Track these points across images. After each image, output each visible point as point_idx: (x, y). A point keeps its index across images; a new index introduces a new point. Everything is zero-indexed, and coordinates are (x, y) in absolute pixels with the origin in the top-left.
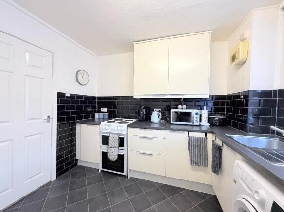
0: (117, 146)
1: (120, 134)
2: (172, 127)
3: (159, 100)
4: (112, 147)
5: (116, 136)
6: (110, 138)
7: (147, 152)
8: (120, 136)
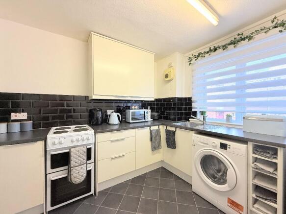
0: (85, 161)
1: (86, 145)
2: (131, 126)
3: (110, 101)
4: (77, 165)
5: (82, 148)
6: (72, 154)
7: (118, 155)
8: (88, 147)
